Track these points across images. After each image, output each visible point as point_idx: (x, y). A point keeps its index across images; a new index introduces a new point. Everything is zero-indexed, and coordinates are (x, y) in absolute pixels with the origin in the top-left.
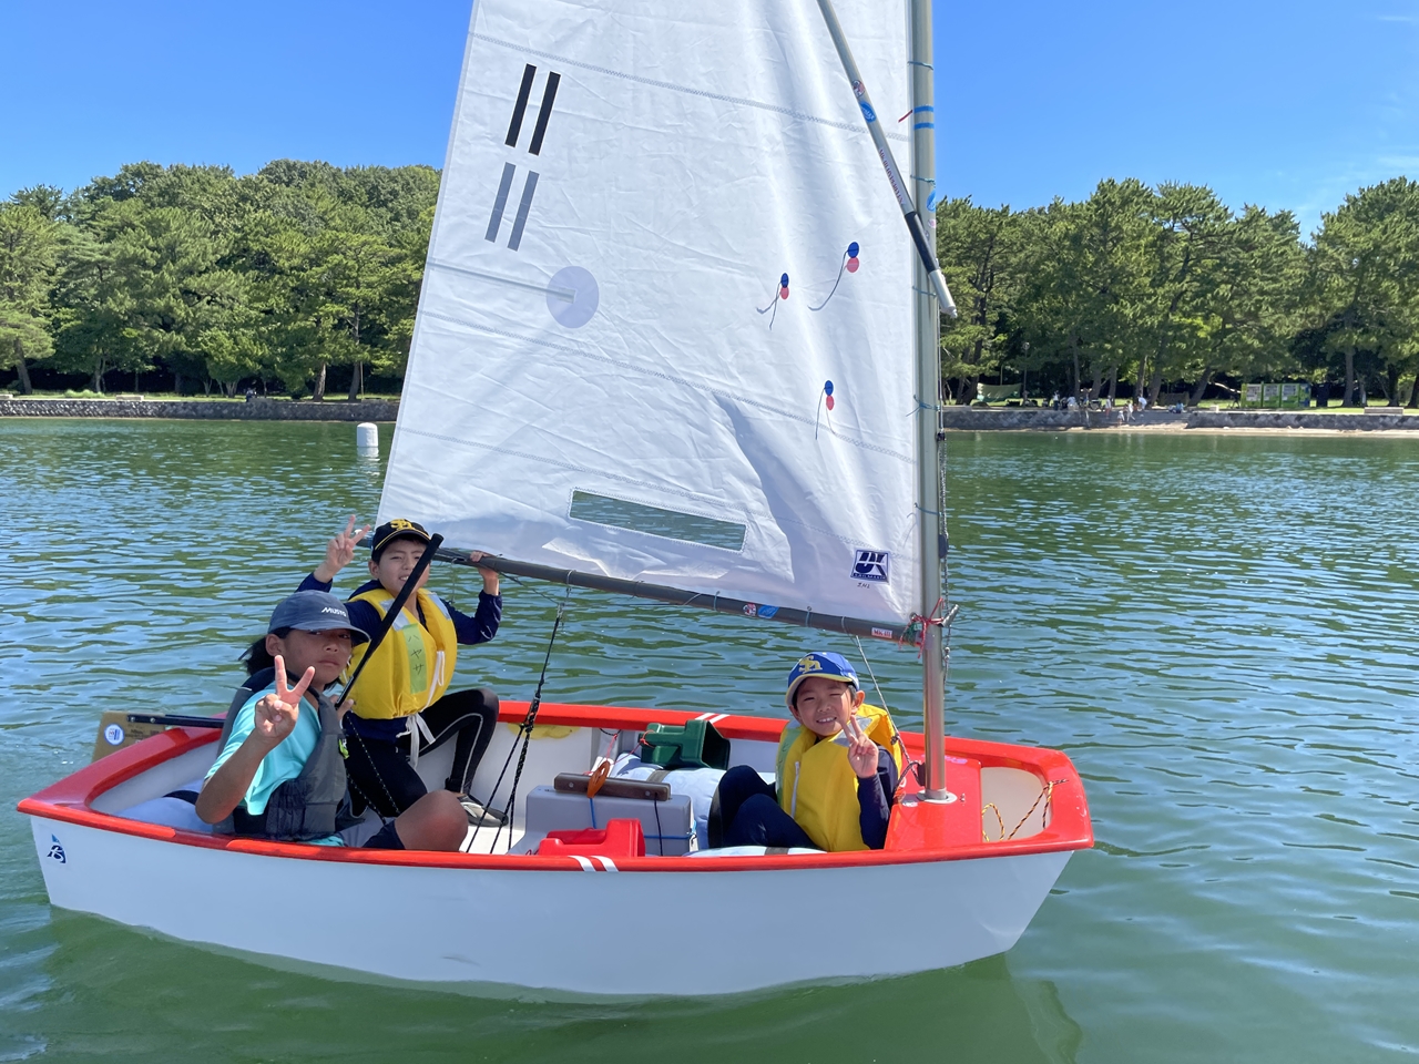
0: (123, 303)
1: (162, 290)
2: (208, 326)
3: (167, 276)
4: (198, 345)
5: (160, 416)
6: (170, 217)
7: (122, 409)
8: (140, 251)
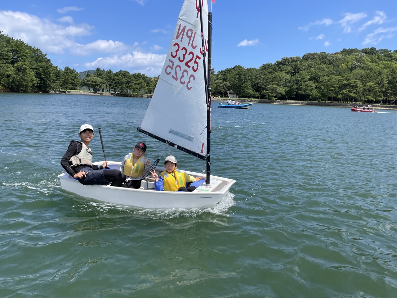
0: (295, 86)
1: (301, 85)
2: (307, 90)
3: (303, 83)
4: (305, 93)
5: (302, 104)
6: (303, 72)
7: (296, 103)
8: (298, 78)
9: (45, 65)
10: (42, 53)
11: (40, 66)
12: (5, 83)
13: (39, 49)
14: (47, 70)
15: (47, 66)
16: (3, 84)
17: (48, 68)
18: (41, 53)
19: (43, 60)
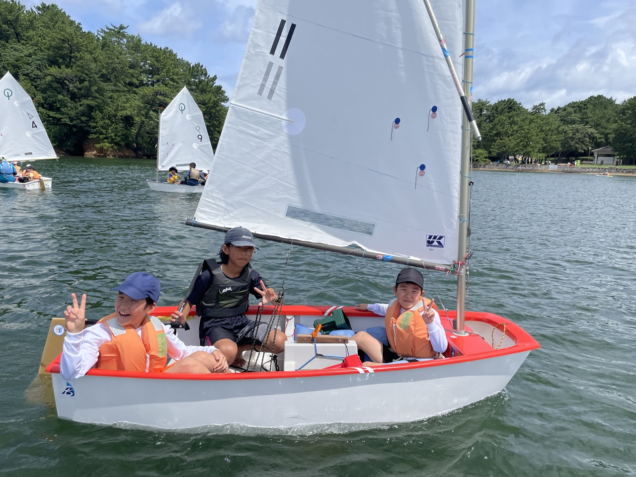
9: (211, 98)
10: (206, 74)
11: (200, 100)
12: (119, 137)
13: (202, 66)
14: (215, 108)
15: (214, 101)
16: (113, 139)
17: (216, 104)
18: (204, 72)
19: (208, 90)
